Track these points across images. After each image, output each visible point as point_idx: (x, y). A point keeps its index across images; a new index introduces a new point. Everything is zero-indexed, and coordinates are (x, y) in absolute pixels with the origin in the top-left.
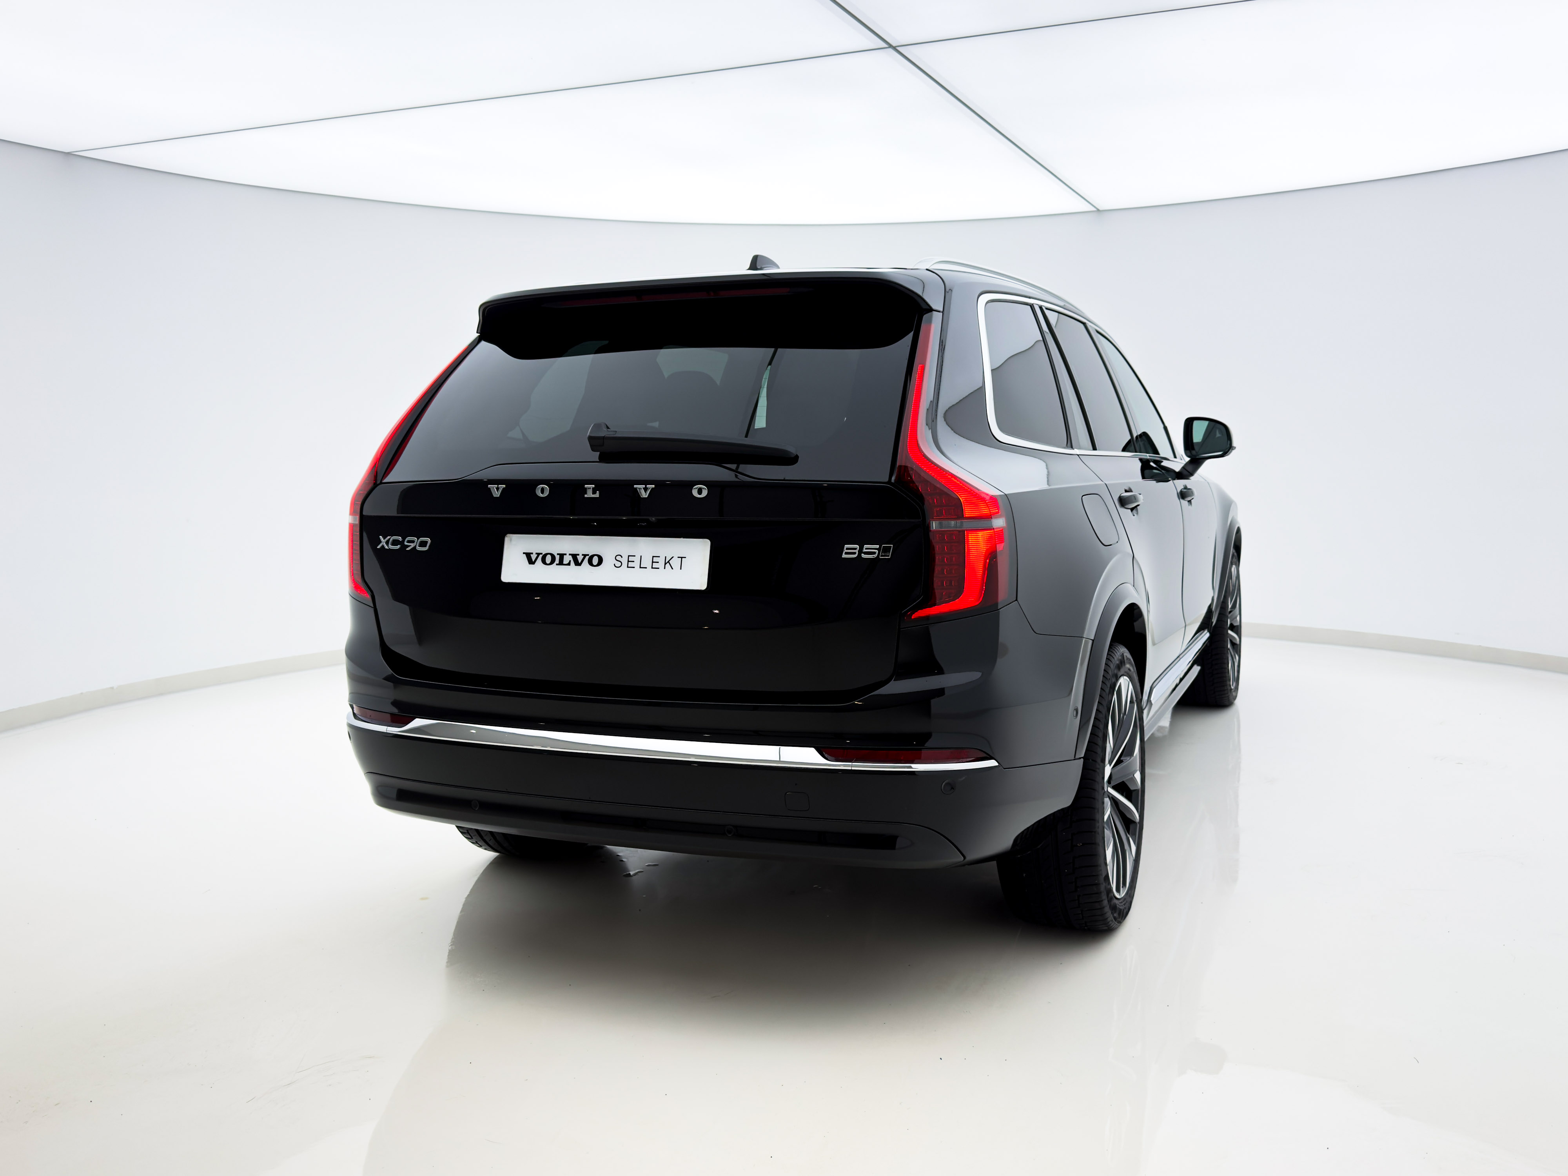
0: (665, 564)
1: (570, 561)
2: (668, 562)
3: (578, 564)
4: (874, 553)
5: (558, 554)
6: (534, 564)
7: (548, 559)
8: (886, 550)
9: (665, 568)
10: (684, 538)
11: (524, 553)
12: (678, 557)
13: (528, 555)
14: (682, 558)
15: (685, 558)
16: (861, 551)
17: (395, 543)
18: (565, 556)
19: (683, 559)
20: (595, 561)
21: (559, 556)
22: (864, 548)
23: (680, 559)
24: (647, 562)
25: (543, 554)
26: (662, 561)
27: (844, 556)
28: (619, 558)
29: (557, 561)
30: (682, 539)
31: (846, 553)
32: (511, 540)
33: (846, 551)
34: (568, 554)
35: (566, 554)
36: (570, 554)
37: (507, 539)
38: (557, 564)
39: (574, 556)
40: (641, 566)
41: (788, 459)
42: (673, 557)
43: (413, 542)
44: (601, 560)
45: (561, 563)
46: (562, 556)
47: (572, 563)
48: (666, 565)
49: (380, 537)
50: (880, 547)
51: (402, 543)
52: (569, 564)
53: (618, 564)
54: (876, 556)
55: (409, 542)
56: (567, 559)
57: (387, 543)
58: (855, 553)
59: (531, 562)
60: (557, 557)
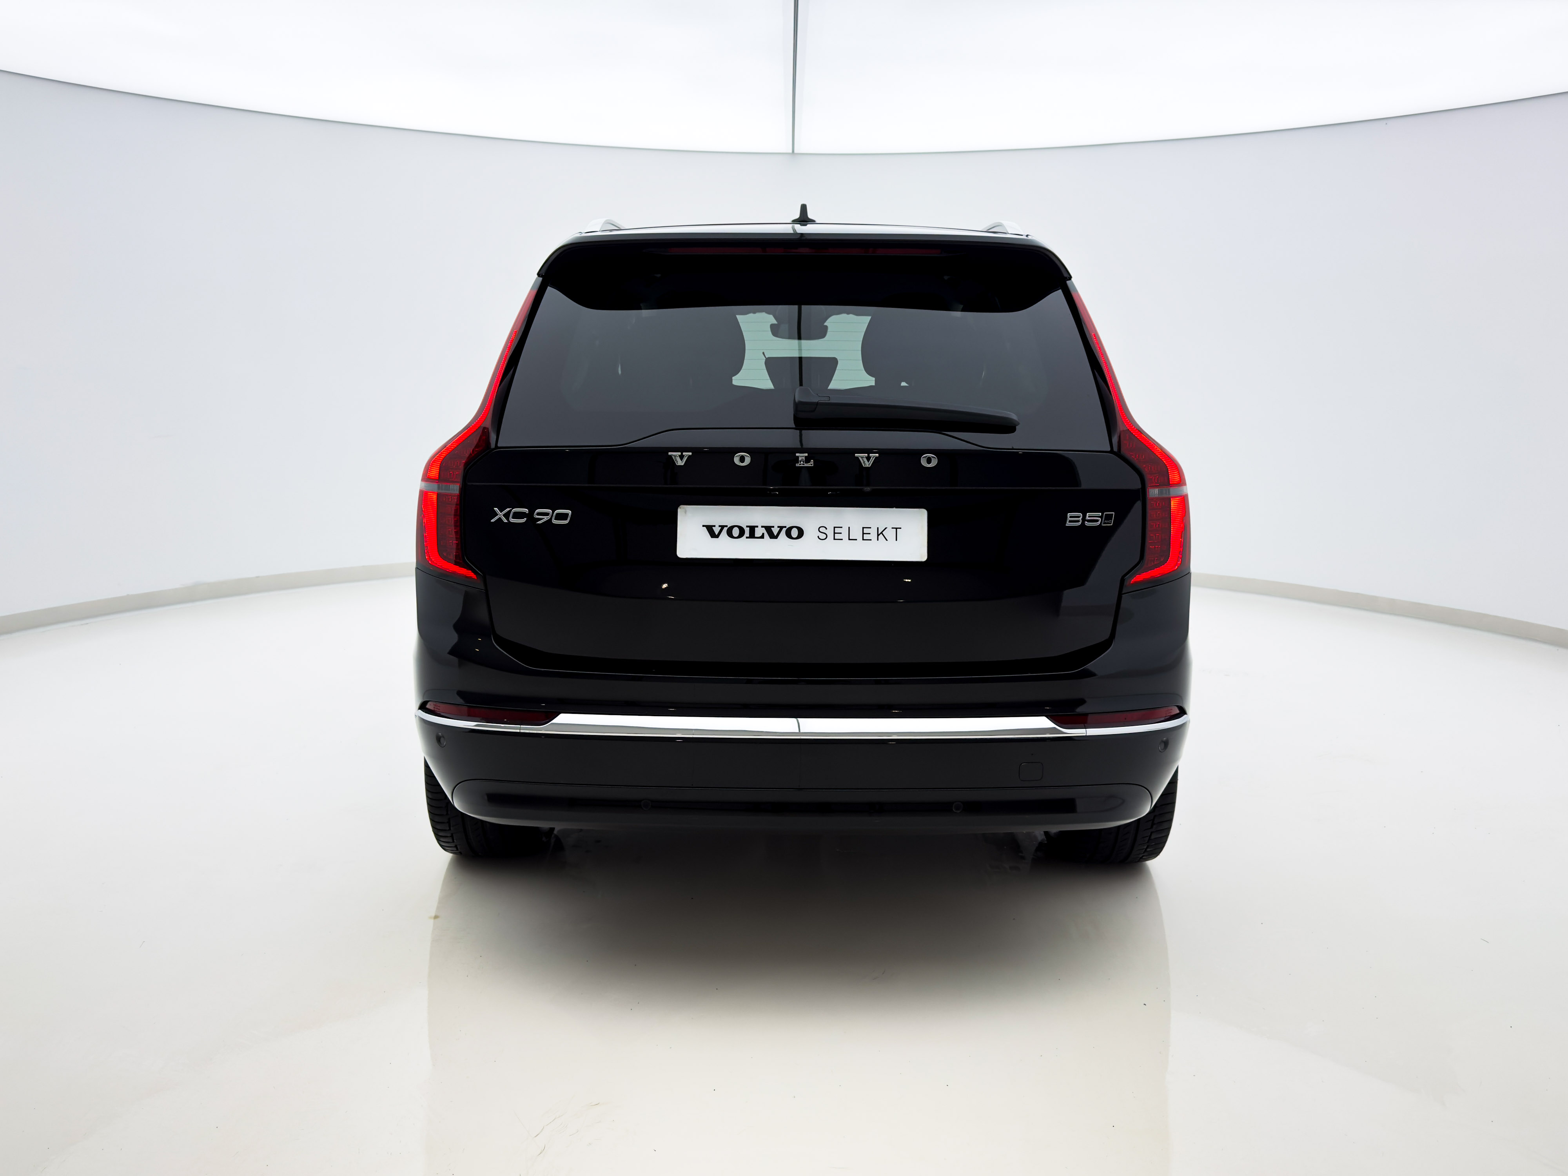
0: (878, 535)
1: (763, 534)
2: (882, 533)
3: (772, 536)
4: (1097, 521)
5: (747, 527)
6: (718, 537)
7: (736, 532)
8: (1109, 517)
9: (878, 540)
10: (896, 508)
11: (703, 526)
12: (892, 528)
13: (710, 529)
14: (896, 528)
15: (901, 528)
16: (1084, 519)
17: (517, 515)
18: (756, 528)
19: (898, 529)
20: (794, 533)
21: (748, 528)
22: (1087, 516)
23: (895, 529)
24: (856, 533)
25: (728, 527)
26: (874, 532)
27: (1068, 524)
28: (822, 530)
29: (747, 534)
30: (894, 509)
31: (1070, 521)
32: (686, 512)
33: (1069, 519)
34: (760, 527)
35: (757, 527)
36: (762, 527)
37: (679, 510)
38: (747, 538)
39: (769, 529)
40: (850, 538)
41: (1006, 427)
42: (886, 528)
43: (547, 514)
44: (801, 533)
45: (752, 535)
46: (752, 529)
47: (766, 535)
48: (879, 537)
49: (495, 509)
50: (1102, 515)
51: (530, 516)
52: (762, 537)
53: (823, 536)
54: (1099, 523)
55: (539, 514)
56: (759, 532)
57: (507, 516)
58: (1078, 521)
59: (713, 535)
60: (747, 531)
